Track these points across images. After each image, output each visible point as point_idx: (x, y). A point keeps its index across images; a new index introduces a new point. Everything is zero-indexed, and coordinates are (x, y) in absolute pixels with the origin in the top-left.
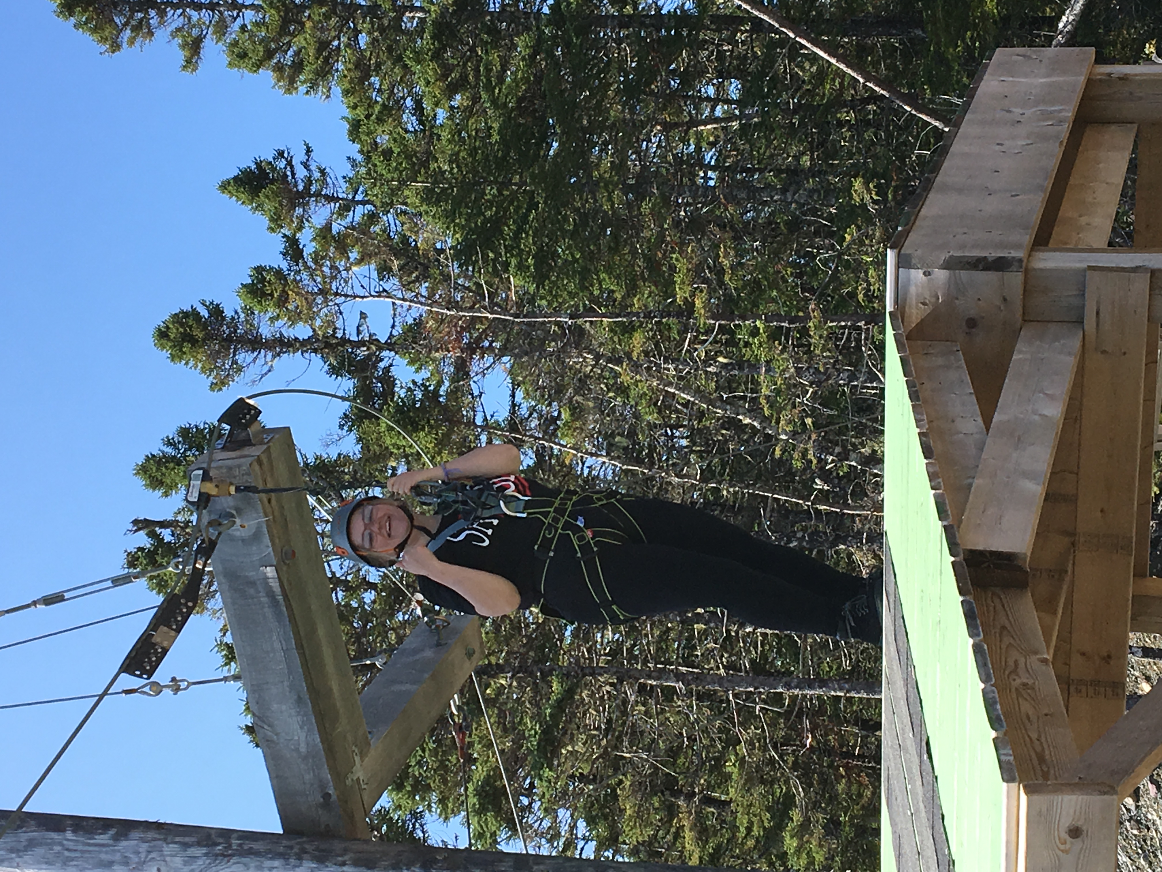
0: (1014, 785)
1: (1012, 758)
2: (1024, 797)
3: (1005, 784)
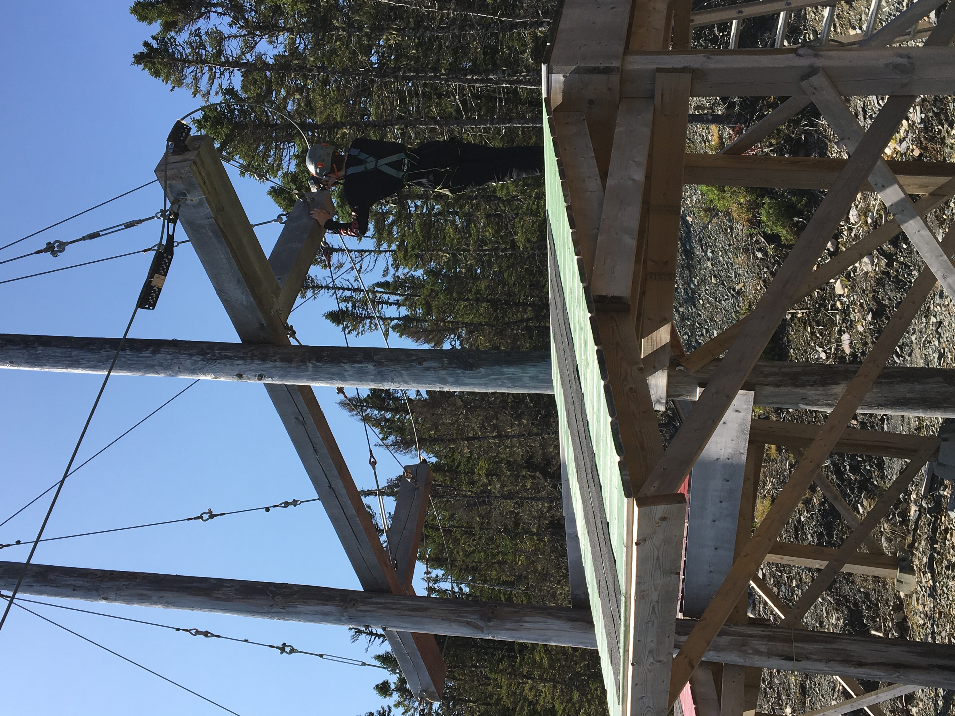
0: (631, 499)
1: (629, 477)
2: (636, 509)
3: (626, 499)
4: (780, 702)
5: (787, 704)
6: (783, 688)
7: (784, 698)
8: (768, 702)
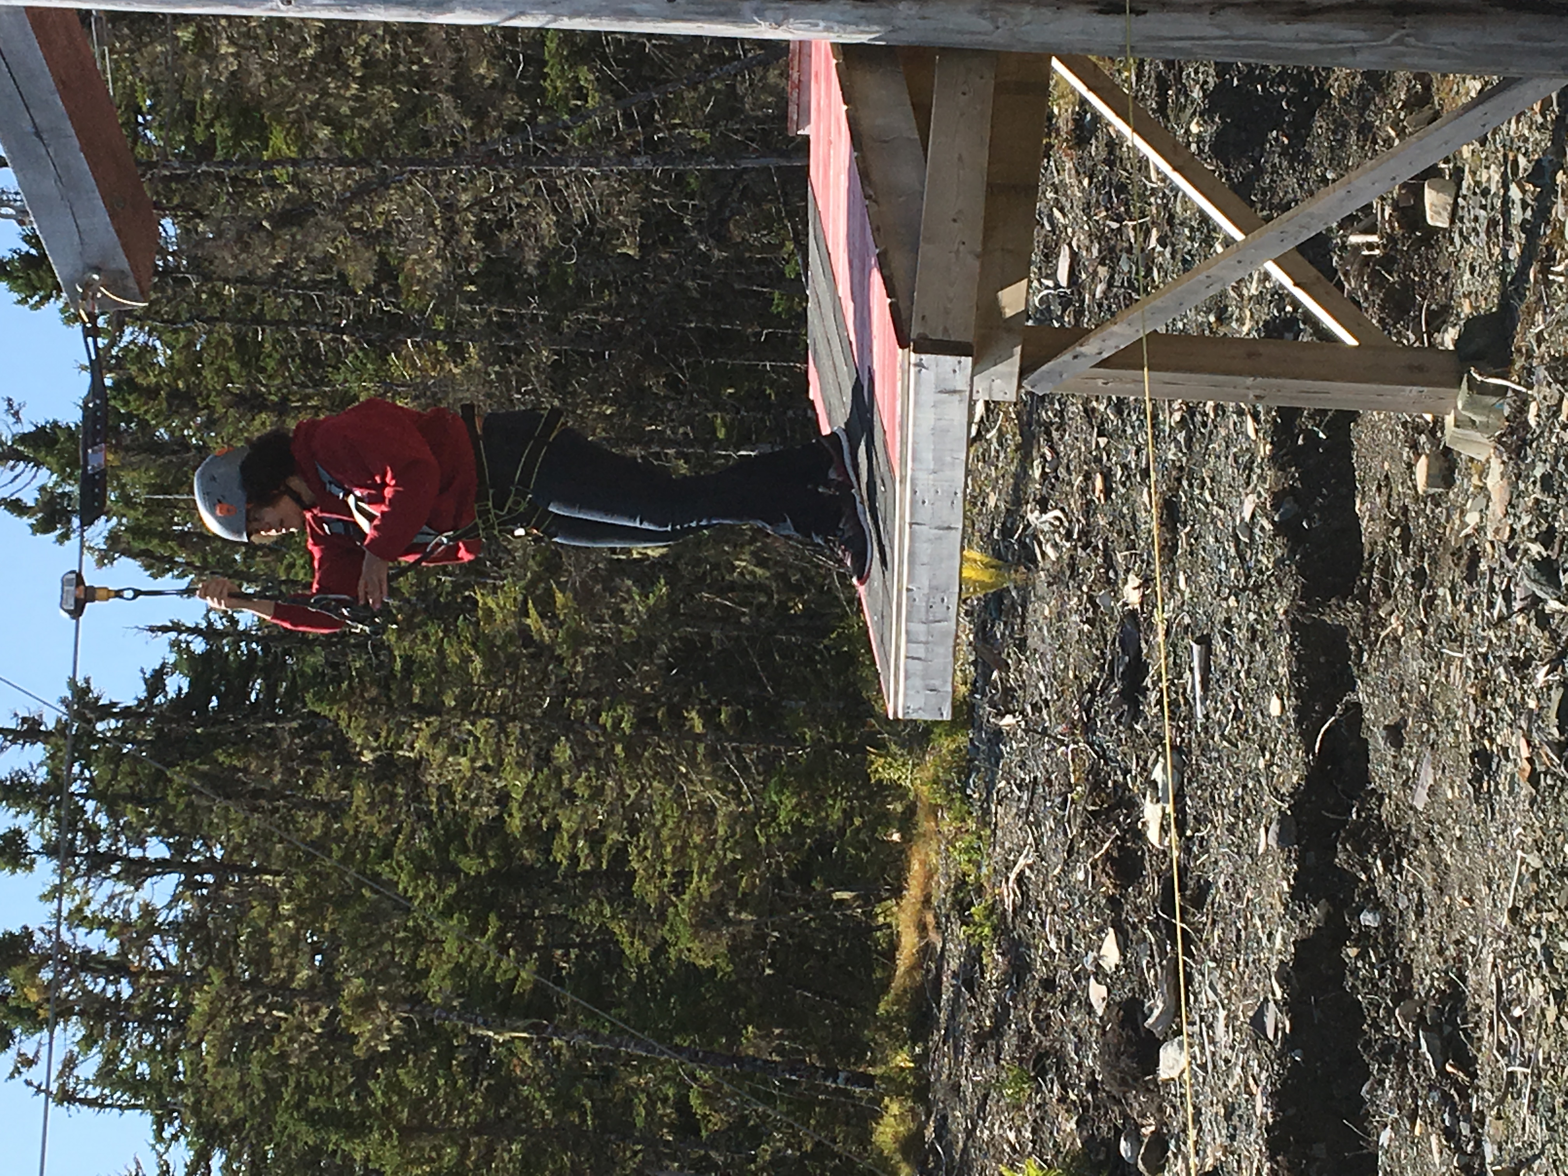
4: (1111, 574)
5: (1127, 571)
6: (1120, 533)
7: (1119, 557)
8: (1080, 588)
